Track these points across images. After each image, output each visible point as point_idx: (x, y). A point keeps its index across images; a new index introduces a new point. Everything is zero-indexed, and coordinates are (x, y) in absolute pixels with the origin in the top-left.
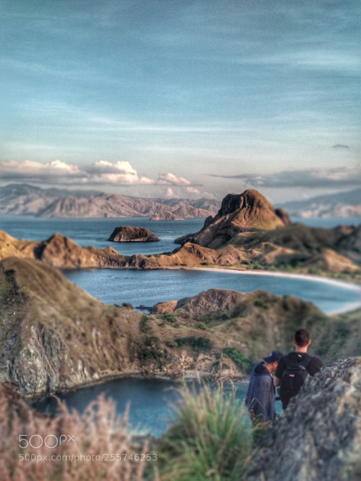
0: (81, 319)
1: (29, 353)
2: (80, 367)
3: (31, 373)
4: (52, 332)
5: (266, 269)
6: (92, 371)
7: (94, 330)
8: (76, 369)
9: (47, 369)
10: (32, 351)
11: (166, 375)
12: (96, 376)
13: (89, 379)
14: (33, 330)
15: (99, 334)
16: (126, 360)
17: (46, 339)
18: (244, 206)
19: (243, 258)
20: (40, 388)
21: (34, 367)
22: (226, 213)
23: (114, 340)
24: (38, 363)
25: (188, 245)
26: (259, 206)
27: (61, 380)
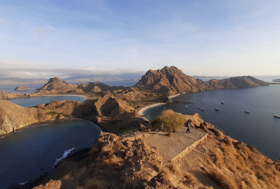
0: (19, 112)
1: (6, 123)
2: (22, 123)
3: (8, 127)
4: (12, 117)
5: (63, 94)
6: (25, 124)
7: (24, 114)
8: (21, 124)
9: (12, 125)
10: (7, 122)
11: (46, 121)
12: (27, 125)
13: (25, 126)
14: (6, 117)
15: (25, 115)
16: (34, 120)
17: (10, 118)
18: (55, 80)
19: (56, 92)
20: (11, 130)
21: (8, 126)
22: (50, 82)
23: (30, 116)
24: (9, 124)
25: (41, 90)
26: (59, 80)
27: (17, 127)
